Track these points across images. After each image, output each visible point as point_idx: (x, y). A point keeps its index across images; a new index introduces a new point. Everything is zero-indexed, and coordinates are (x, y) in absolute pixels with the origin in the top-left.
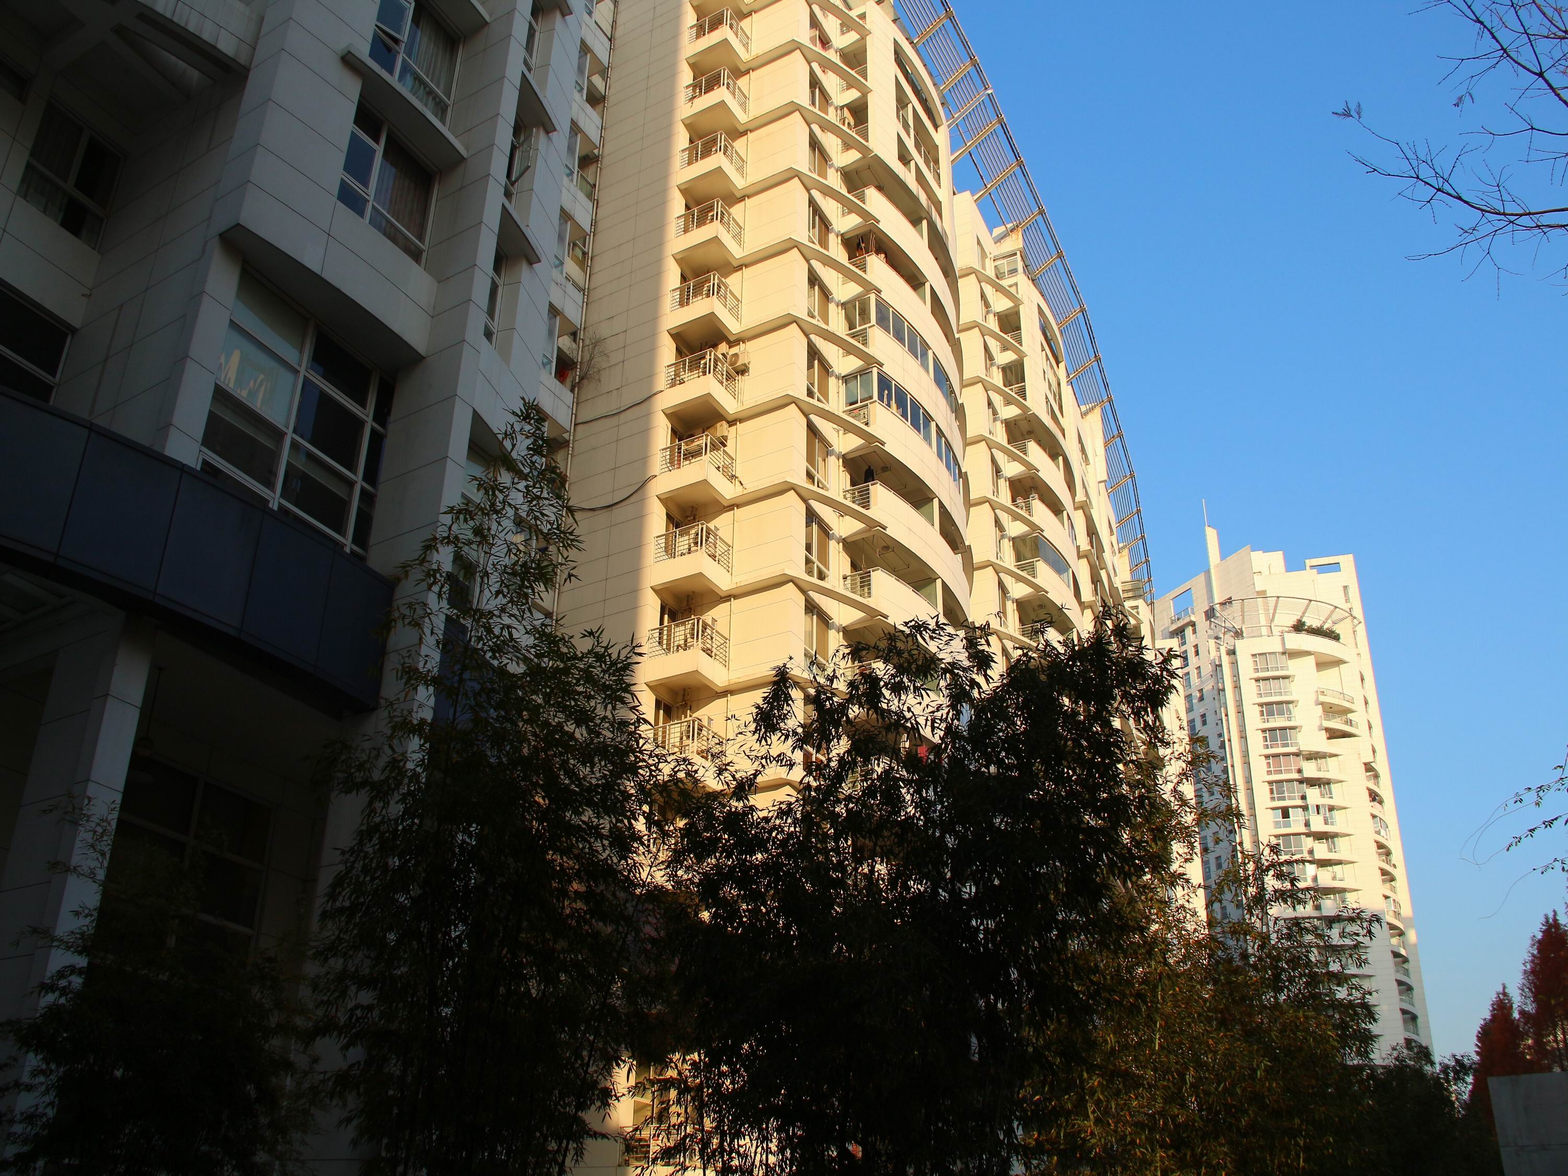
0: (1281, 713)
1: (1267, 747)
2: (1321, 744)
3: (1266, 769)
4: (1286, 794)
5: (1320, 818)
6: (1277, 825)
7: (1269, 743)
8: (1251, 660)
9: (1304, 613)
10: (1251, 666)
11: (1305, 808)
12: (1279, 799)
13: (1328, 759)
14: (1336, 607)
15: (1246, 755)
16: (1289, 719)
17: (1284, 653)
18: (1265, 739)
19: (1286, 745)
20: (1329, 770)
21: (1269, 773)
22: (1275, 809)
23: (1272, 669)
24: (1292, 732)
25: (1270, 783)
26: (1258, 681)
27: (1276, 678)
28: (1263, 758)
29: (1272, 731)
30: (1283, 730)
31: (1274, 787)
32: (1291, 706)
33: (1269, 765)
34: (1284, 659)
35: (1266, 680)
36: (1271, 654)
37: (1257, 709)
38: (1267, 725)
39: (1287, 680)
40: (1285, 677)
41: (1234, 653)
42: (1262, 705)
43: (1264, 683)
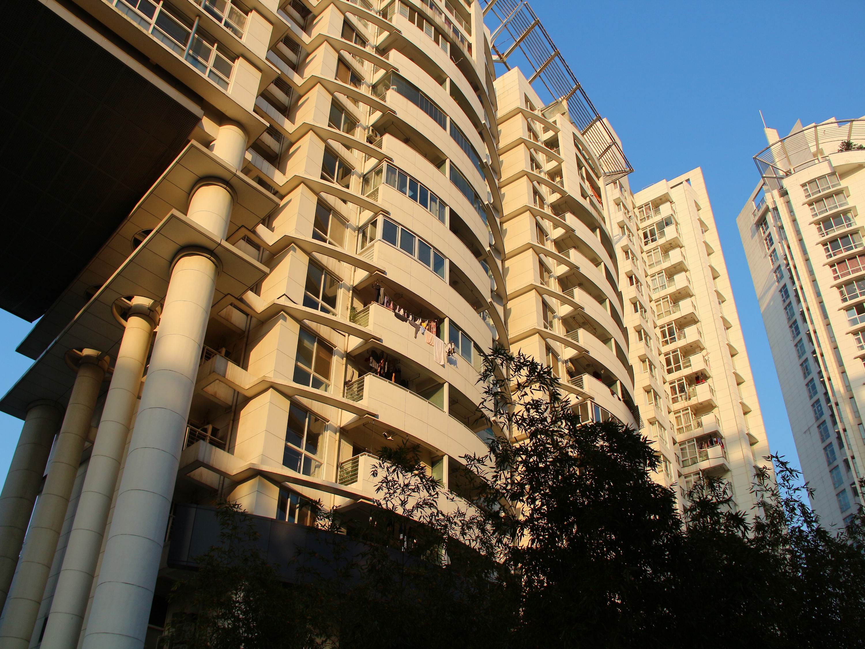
0: (839, 223)
1: (830, 256)
3: (832, 275)
4: (858, 292)
6: (854, 322)
7: (831, 252)
8: (802, 190)
9: (849, 136)
10: (803, 195)
12: (851, 298)
16: (849, 225)
17: (833, 174)
18: (827, 250)
19: (851, 249)
21: (836, 278)
22: (848, 309)
23: (823, 190)
24: (855, 236)
25: (839, 287)
26: (810, 204)
27: (829, 196)
28: (828, 267)
29: (833, 241)
30: (844, 237)
31: (844, 289)
32: (849, 215)
33: (835, 271)
34: (833, 178)
35: (818, 200)
36: (820, 178)
37: (814, 227)
38: (826, 237)
39: (841, 195)
40: (838, 193)
41: (786, 193)
42: (817, 223)
43: (818, 204)
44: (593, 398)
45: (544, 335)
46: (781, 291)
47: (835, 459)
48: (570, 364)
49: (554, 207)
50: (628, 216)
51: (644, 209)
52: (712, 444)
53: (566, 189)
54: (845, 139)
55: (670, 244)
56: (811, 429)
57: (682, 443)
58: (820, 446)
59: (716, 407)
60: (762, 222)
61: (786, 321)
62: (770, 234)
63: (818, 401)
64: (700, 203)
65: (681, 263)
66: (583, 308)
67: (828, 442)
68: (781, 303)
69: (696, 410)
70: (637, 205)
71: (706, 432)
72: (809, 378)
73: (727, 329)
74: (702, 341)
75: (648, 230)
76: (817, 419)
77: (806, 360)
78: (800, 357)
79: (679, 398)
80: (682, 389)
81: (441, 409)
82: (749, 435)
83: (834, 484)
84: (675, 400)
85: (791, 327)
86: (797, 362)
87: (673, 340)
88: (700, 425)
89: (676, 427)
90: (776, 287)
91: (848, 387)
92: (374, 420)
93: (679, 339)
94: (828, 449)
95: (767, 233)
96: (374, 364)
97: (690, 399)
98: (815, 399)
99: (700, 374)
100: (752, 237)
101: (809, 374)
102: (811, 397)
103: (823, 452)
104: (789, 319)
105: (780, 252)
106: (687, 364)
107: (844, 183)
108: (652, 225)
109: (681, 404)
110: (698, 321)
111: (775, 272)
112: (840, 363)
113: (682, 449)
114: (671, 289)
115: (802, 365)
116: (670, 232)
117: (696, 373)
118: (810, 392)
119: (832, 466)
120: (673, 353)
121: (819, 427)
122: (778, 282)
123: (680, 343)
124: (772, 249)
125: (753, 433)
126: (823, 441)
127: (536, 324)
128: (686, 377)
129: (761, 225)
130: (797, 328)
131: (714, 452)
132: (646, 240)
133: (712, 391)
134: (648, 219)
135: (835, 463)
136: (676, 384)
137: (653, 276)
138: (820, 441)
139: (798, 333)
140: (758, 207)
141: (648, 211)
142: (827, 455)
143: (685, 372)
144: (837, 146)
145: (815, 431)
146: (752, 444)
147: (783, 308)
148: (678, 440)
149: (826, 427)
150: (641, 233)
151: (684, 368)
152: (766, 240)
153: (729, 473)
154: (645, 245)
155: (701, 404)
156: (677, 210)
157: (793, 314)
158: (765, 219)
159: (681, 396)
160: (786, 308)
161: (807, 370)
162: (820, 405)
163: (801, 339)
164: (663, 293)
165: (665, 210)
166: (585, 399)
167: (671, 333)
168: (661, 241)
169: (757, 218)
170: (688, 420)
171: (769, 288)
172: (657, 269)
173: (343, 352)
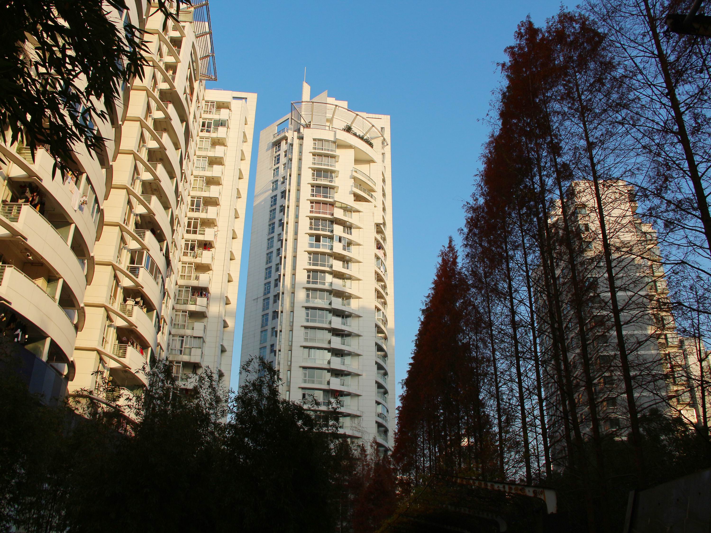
0: (326, 177)
1: (313, 195)
2: (350, 201)
3: (310, 209)
4: (320, 227)
5: (341, 245)
6: (311, 245)
7: (314, 193)
8: (313, 142)
9: (352, 123)
10: (312, 146)
11: (331, 238)
12: (315, 229)
13: (353, 213)
14: (373, 126)
15: (298, 200)
16: (331, 181)
17: (334, 142)
18: (313, 190)
19: (326, 197)
20: (352, 219)
21: (311, 212)
22: (311, 235)
23: (325, 150)
24: (331, 190)
25: (311, 218)
26: (314, 155)
27: (327, 156)
28: (309, 202)
29: (318, 186)
30: (326, 187)
31: (313, 221)
32: (333, 175)
33: (312, 207)
34: (334, 145)
35: (320, 155)
36: (326, 141)
37: (311, 171)
38: (315, 182)
39: (334, 159)
40: (333, 157)
41: (302, 138)
42: (314, 170)
43: (318, 157)
44: (149, 250)
45: (130, 192)
46: (272, 198)
47: (267, 325)
48: (139, 218)
49: (162, 93)
50: (198, 105)
51: (209, 104)
52: (202, 296)
53: (175, 84)
54: (349, 123)
55: (219, 140)
56: (259, 300)
57: (180, 286)
58: (260, 313)
59: (211, 270)
60: (277, 144)
61: (268, 220)
62: (279, 155)
63: (269, 283)
64: (248, 120)
65: (222, 158)
66: (160, 181)
67: (266, 312)
68: (270, 206)
69: (197, 266)
70: (206, 99)
71: (200, 285)
72: (269, 265)
73: (236, 218)
74: (217, 220)
75: (207, 121)
76: (265, 294)
77: (272, 252)
78: (268, 248)
79: (189, 254)
80: (193, 249)
81: (66, 241)
82: (227, 297)
83: (261, 341)
84: (185, 254)
85: (270, 225)
86: (265, 251)
87: (198, 210)
88: (197, 278)
89: (180, 273)
90: (269, 193)
91: (293, 285)
92: (23, 241)
93: (202, 212)
94: (265, 316)
95: (278, 153)
96: (28, 194)
97: (196, 258)
98: (268, 280)
99: (208, 243)
100: (267, 150)
101: (270, 262)
102: (266, 278)
103: (261, 317)
104: (270, 220)
105: (281, 171)
106: (202, 232)
107: (338, 152)
108: (211, 119)
109: (189, 259)
110: (219, 205)
111: (273, 183)
112: (294, 268)
113: (179, 291)
114: (208, 174)
115: (267, 254)
116: (221, 132)
117: (206, 241)
118: (266, 275)
119: (263, 329)
120: (195, 219)
121: (264, 300)
122: (273, 191)
123: (202, 215)
124: (277, 166)
125: (230, 297)
126: (264, 310)
127: (127, 182)
128: (198, 241)
129: (276, 145)
130: (273, 228)
131: (201, 301)
132: (203, 128)
133: (213, 258)
134: (210, 114)
135: (266, 328)
136: (190, 243)
137: (199, 157)
138: (261, 310)
139: (273, 232)
140: (279, 133)
141: (212, 107)
142: (263, 320)
143: (198, 237)
144: (343, 125)
145: (261, 301)
146: (227, 304)
147: (269, 210)
148: (179, 284)
149: (269, 302)
150: (201, 121)
151: (200, 234)
152: (275, 158)
153: (206, 319)
154: (201, 131)
155: (202, 264)
156: (232, 118)
157: (274, 218)
158: (280, 143)
159: (190, 253)
160: (271, 211)
161: (270, 259)
162: (270, 286)
163: (273, 237)
164: (202, 173)
165: (224, 114)
166: (143, 249)
167: (198, 205)
168: (213, 135)
169: (275, 140)
170: (190, 272)
171: (266, 192)
172: (203, 153)
173: (6, 175)
